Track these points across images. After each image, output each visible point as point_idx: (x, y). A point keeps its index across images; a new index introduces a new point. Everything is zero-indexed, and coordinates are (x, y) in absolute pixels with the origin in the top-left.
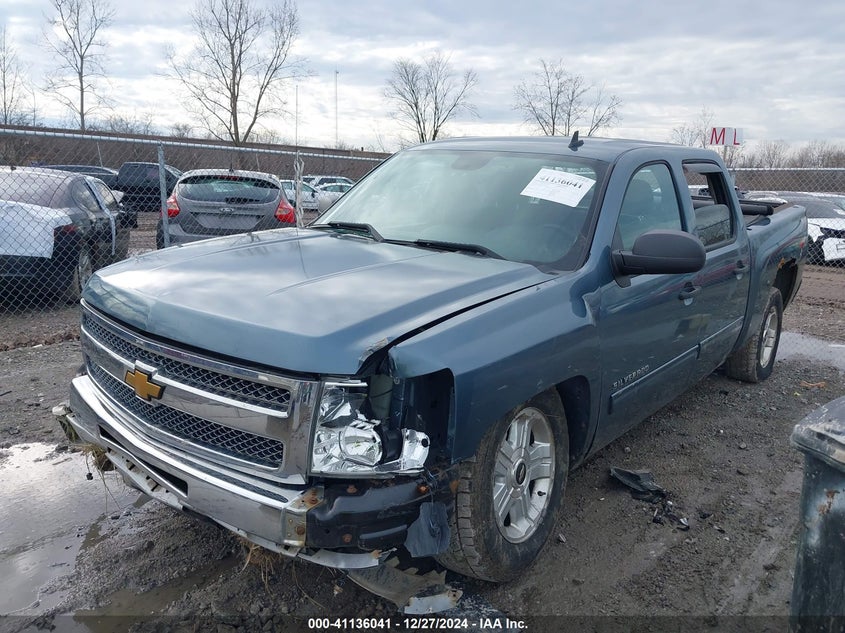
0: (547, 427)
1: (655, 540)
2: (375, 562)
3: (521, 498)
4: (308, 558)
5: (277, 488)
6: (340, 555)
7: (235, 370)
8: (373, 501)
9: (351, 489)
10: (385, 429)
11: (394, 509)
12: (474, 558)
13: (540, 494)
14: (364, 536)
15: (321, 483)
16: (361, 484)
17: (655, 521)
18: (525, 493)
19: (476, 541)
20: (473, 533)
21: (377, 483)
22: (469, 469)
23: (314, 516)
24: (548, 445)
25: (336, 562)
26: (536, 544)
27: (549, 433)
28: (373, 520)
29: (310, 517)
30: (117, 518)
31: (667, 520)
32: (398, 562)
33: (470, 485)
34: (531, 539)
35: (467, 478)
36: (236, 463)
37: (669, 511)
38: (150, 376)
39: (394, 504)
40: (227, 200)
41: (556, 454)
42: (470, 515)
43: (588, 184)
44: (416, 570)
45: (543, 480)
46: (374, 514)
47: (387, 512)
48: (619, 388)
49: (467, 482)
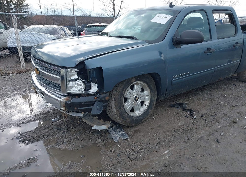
0: (147, 87)
1: (183, 121)
2: (82, 115)
3: (137, 105)
4: (68, 113)
5: (61, 96)
6: (75, 113)
7: (49, 66)
8: (81, 100)
9: (77, 97)
10: (86, 82)
11: (87, 102)
12: (117, 118)
13: (145, 105)
14: (79, 108)
15: (71, 95)
16: (79, 95)
17: (186, 116)
18: (139, 104)
19: (117, 113)
20: (115, 111)
21: (83, 96)
22: (114, 95)
23: (67, 102)
24: (148, 92)
25: (74, 114)
26: (141, 118)
27: (148, 89)
28: (81, 104)
29: (66, 102)
30: (45, 106)
31: (190, 116)
32: (98, 118)
33: (114, 99)
34: (140, 116)
35: (114, 97)
36: (52, 89)
37: (192, 114)
38: (38, 69)
39: (87, 101)
40: (98, 31)
41: (151, 95)
42: (114, 106)
43: (170, 17)
44: (103, 120)
45: (146, 101)
46: (81, 103)
47: (85, 103)
48: (175, 78)
49: (114, 98)
